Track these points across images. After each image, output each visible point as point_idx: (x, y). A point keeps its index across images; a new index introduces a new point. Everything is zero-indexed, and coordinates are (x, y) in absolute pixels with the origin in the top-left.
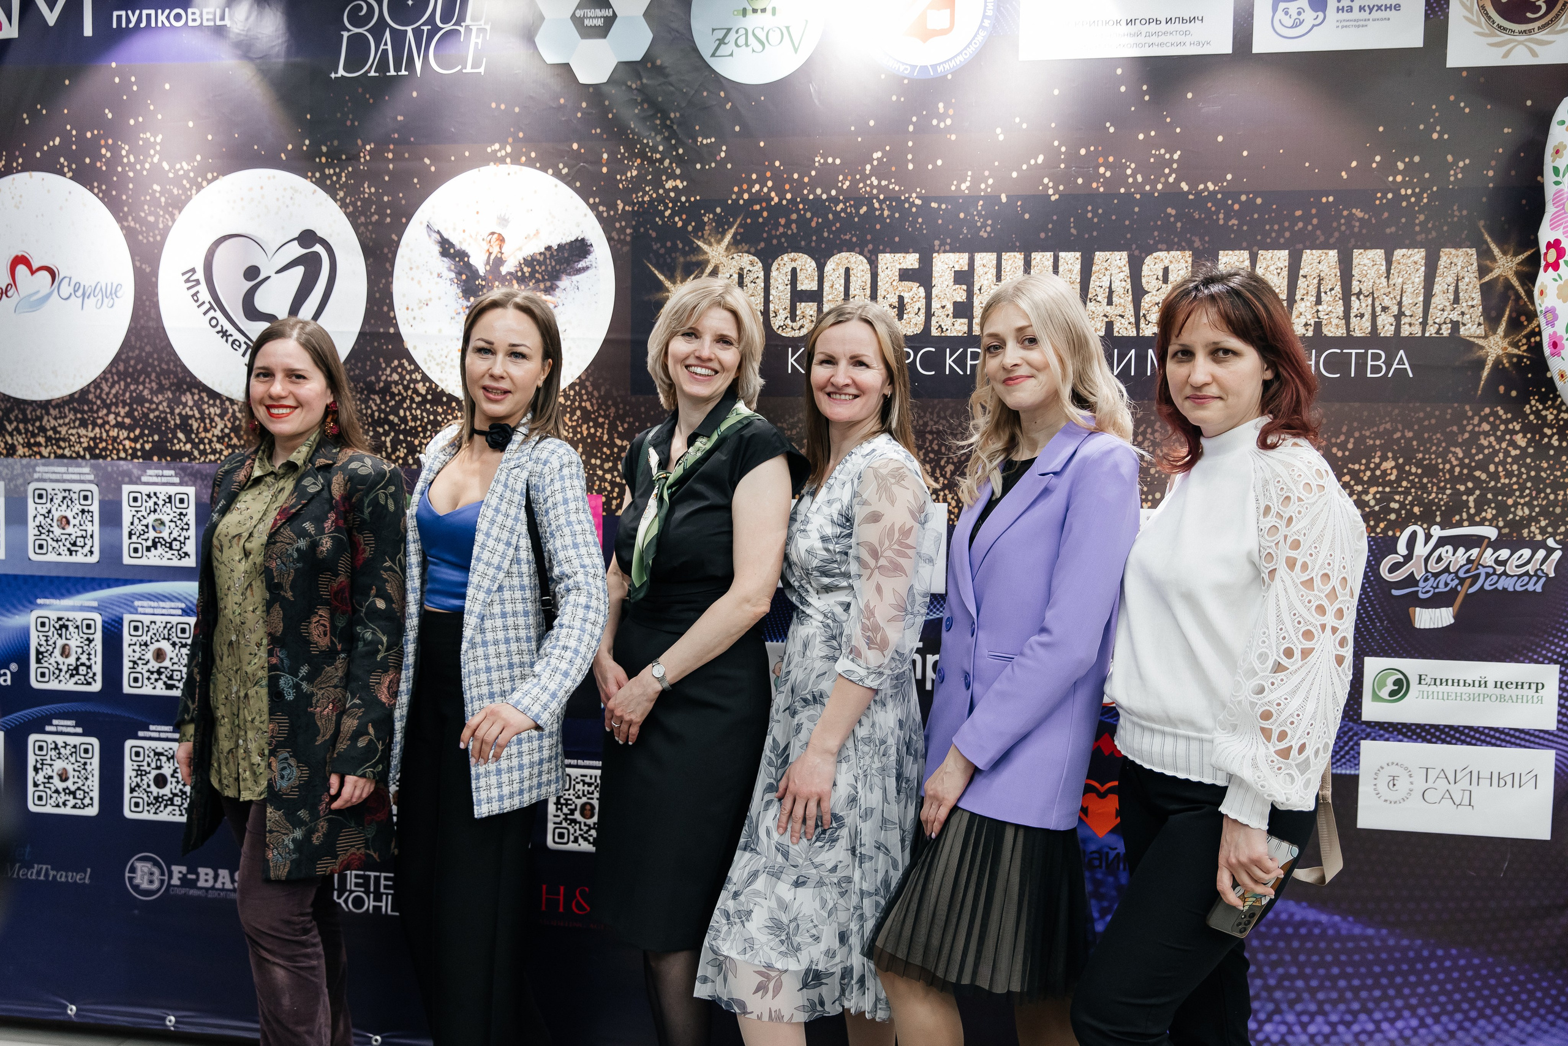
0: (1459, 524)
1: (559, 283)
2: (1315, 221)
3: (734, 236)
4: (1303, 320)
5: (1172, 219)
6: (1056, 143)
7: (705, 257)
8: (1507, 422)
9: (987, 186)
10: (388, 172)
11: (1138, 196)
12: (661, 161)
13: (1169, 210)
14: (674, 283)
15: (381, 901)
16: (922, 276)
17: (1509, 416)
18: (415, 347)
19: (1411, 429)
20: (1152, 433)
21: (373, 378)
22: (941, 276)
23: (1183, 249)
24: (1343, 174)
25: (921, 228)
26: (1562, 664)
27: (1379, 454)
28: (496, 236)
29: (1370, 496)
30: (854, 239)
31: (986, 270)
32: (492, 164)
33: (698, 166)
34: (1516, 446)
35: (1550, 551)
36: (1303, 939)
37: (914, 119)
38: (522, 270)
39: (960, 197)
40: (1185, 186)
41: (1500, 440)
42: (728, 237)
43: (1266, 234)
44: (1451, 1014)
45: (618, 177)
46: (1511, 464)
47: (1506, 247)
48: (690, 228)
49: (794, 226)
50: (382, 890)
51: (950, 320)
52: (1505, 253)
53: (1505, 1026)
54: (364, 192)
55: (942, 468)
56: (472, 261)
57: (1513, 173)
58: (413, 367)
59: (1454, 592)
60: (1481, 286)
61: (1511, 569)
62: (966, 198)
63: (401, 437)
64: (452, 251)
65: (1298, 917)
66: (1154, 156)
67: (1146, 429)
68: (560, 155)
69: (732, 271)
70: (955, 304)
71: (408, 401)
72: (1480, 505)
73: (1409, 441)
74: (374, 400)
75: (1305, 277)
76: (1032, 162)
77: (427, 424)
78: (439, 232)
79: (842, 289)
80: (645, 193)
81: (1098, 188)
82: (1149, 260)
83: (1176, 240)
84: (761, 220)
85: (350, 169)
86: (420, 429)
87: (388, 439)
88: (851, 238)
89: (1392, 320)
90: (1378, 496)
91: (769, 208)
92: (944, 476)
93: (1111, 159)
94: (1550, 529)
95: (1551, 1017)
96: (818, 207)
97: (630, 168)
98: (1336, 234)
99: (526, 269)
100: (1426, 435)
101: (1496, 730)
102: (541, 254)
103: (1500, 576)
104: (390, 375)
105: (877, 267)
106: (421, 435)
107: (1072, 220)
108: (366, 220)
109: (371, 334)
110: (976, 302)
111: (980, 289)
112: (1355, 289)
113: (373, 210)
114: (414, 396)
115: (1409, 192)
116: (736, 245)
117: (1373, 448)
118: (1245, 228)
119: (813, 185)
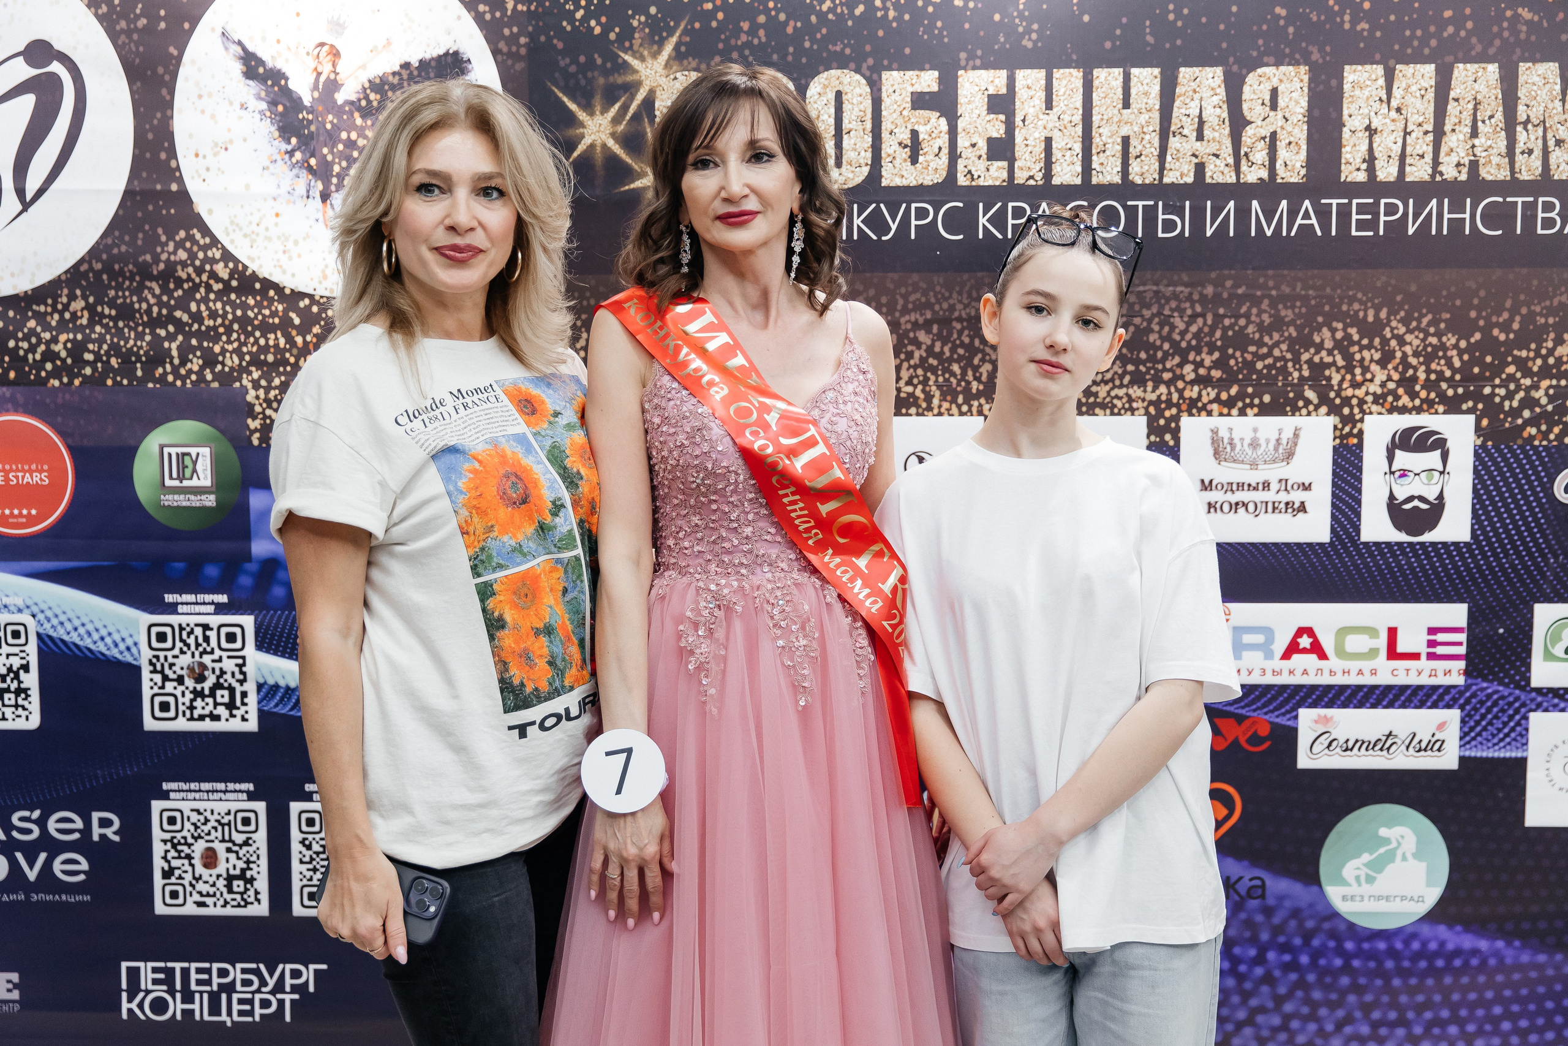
2: (1469, 25)
3: (677, 48)
4: (1454, 159)
5: (1282, 22)
7: (635, 77)
13: (1278, 10)
14: (592, 114)
15: (193, 1002)
16: (943, 102)
18: (210, 212)
21: (148, 257)
22: (969, 102)
23: (1296, 63)
25: (941, 35)
27: (1552, 335)
28: (326, 48)
29: (1541, 392)
30: (848, 51)
31: (1032, 93)
36: (1457, 973)
38: (367, 97)
42: (668, 49)
43: (1406, 43)
48: (612, 36)
49: (762, 32)
50: (193, 987)
51: (983, 164)
55: (976, 369)
58: (208, 240)
63: (194, 342)
64: (261, 70)
65: (1450, 946)
67: (1250, 309)
70: (990, 141)
71: (202, 290)
74: (150, 289)
75: (1457, 100)
77: (232, 322)
78: (240, 43)
79: (832, 121)
82: (1251, 79)
84: (714, 24)
86: (221, 330)
87: (174, 346)
90: (1551, 392)
92: (978, 379)
98: (1497, 42)
99: (372, 96)
102: (394, 74)
104: (175, 253)
105: (880, 90)
106: (224, 338)
107: (1148, 23)
108: (128, 25)
109: (143, 193)
110: (1019, 139)
111: (1024, 121)
112: (1522, 116)
113: (138, 11)
114: (212, 282)
116: (680, 59)
117: (1545, 329)
118: (1378, 34)
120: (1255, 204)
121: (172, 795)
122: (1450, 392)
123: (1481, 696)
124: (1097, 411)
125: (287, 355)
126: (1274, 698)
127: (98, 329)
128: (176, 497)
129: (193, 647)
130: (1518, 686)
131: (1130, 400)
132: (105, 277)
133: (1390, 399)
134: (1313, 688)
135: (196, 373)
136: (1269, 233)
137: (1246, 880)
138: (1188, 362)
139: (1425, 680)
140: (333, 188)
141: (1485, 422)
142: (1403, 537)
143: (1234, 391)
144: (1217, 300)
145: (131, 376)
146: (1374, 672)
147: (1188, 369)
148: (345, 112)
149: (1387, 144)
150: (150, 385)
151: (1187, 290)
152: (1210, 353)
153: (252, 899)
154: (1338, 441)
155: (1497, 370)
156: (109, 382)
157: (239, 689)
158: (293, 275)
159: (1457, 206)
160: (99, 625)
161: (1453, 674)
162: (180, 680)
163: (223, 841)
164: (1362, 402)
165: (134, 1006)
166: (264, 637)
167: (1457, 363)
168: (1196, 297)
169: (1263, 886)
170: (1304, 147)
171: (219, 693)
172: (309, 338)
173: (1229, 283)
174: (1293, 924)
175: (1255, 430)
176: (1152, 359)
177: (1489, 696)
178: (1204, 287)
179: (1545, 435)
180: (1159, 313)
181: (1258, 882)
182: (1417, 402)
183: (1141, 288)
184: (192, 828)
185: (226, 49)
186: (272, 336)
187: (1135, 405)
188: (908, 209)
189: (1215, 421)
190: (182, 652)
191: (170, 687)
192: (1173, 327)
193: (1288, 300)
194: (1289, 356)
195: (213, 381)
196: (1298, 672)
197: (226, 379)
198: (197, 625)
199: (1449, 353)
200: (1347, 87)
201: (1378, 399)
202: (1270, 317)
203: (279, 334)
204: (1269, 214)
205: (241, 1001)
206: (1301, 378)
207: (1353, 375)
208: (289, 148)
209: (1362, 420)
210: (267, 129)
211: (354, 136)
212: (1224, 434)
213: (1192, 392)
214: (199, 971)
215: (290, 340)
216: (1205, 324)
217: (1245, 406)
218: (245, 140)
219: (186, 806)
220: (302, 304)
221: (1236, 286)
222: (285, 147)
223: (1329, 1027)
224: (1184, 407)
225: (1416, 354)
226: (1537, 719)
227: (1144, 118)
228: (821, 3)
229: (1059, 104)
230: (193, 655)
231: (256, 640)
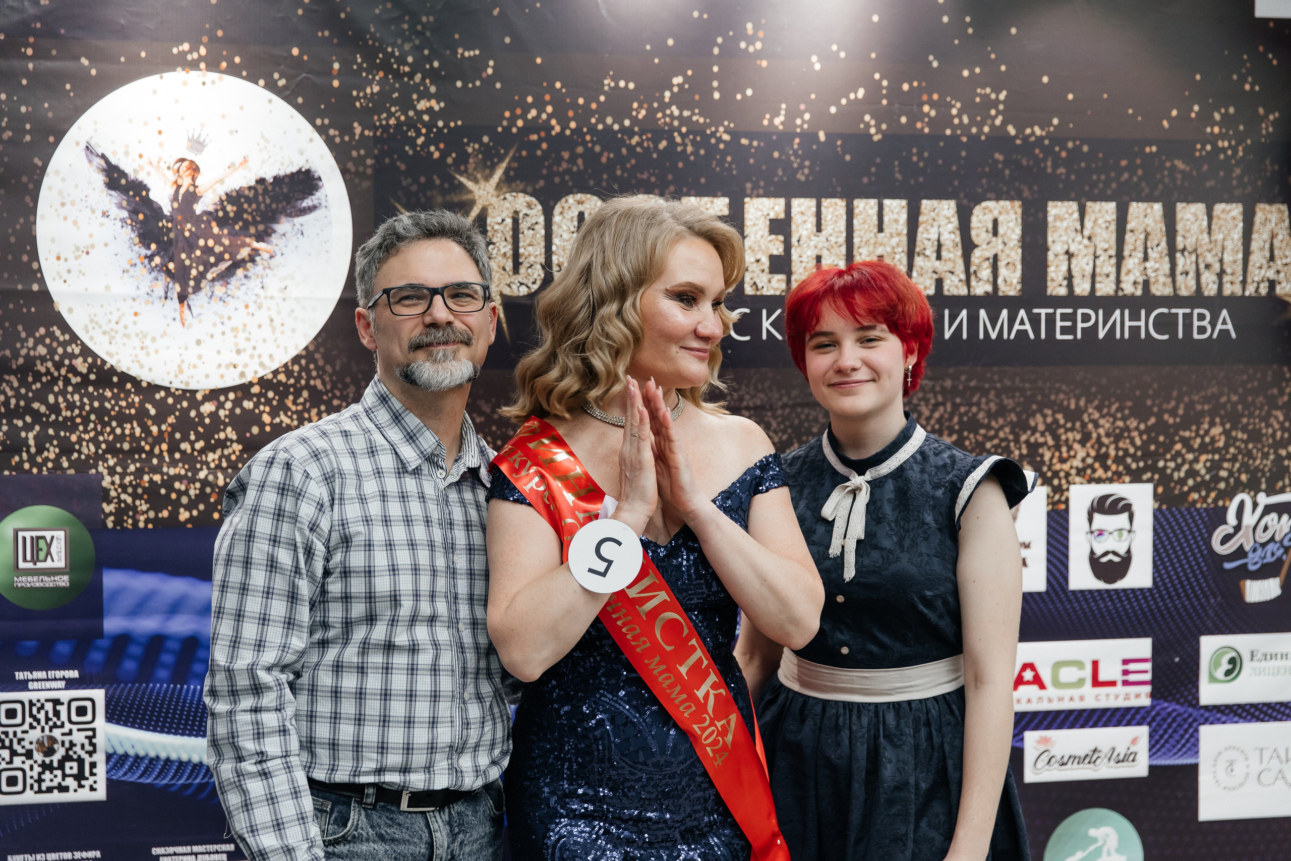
0: (1282, 491)
2: (1140, 172)
3: (506, 172)
4: (1132, 278)
5: (1000, 166)
6: (877, 76)
7: (469, 197)
9: (804, 122)
10: (27, 74)
11: (964, 139)
12: (411, 75)
13: (996, 156)
18: (70, 310)
19: (1236, 393)
20: (987, 403)
22: (754, 225)
23: (1011, 199)
24: (1165, 123)
25: (730, 169)
27: (1207, 419)
28: (186, 164)
29: (1201, 465)
30: (653, 179)
31: (805, 218)
32: (179, 69)
33: (459, 84)
37: (719, 40)
38: (224, 209)
39: (774, 133)
40: (1011, 130)
42: (499, 173)
43: (1094, 185)
45: (355, 93)
48: (450, 160)
49: (580, 161)
51: (765, 277)
56: (153, 196)
58: (67, 337)
59: (1279, 562)
62: (780, 134)
63: (51, 432)
64: (123, 182)
66: (980, 95)
67: (980, 399)
68: (276, 62)
69: (504, 215)
70: (772, 258)
71: (61, 383)
73: (1234, 405)
74: (9, 382)
75: (1132, 231)
76: (852, 96)
77: (89, 413)
78: (103, 157)
80: (391, 115)
81: (923, 128)
82: (977, 211)
83: (1005, 189)
84: (539, 153)
86: (78, 420)
87: (31, 435)
88: (649, 178)
89: (1215, 278)
90: (1208, 464)
91: (549, 138)
93: (935, 97)
96: (608, 138)
97: (370, 83)
98: (1160, 187)
99: (229, 208)
100: (1250, 399)
102: (250, 188)
104: (34, 348)
106: (81, 428)
107: (896, 163)
110: (795, 256)
111: (798, 241)
112: (1180, 246)
114: (70, 375)
115: (1226, 144)
116: (509, 182)
117: (1202, 414)
118: (1073, 177)
119: (602, 112)
120: (982, 312)
122: (1134, 466)
123: (1164, 714)
125: (143, 443)
128: (30, 579)
129: (43, 722)
130: (1191, 705)
133: (1089, 471)
134: (1035, 714)
135: (52, 461)
136: (994, 336)
139: (1121, 703)
140: (190, 290)
141: (1160, 490)
142: (1101, 585)
144: (954, 391)
146: (1082, 698)
148: (203, 222)
149: (1083, 265)
150: (6, 473)
151: (930, 383)
154: (1050, 507)
155: (1168, 447)
157: (88, 760)
158: (150, 370)
159: (1135, 317)
161: (1141, 697)
162: (29, 755)
164: (1068, 475)
166: (115, 709)
168: (938, 389)
170: (1019, 267)
171: (68, 765)
172: (164, 427)
173: (963, 378)
177: (1169, 714)
178: (943, 380)
179: (1204, 499)
182: (1109, 474)
185: (90, 161)
186: (128, 426)
190: (32, 727)
191: (17, 762)
193: (1009, 391)
194: (1011, 437)
195: (69, 468)
196: (1024, 701)
197: (82, 466)
198: (47, 701)
199: (1132, 434)
200: (1050, 219)
201: (1080, 472)
202: (996, 404)
203: (135, 424)
204: (994, 320)
206: (1021, 455)
207: (1061, 453)
208: (149, 253)
209: (1068, 489)
210: (128, 235)
211: (211, 243)
215: (146, 429)
216: (945, 411)
218: (106, 245)
220: (157, 396)
221: (969, 380)
222: (144, 252)
225: (1108, 435)
226: (1205, 731)
227: (894, 241)
228: (631, 138)
229: (828, 228)
230: (43, 730)
231: (107, 712)
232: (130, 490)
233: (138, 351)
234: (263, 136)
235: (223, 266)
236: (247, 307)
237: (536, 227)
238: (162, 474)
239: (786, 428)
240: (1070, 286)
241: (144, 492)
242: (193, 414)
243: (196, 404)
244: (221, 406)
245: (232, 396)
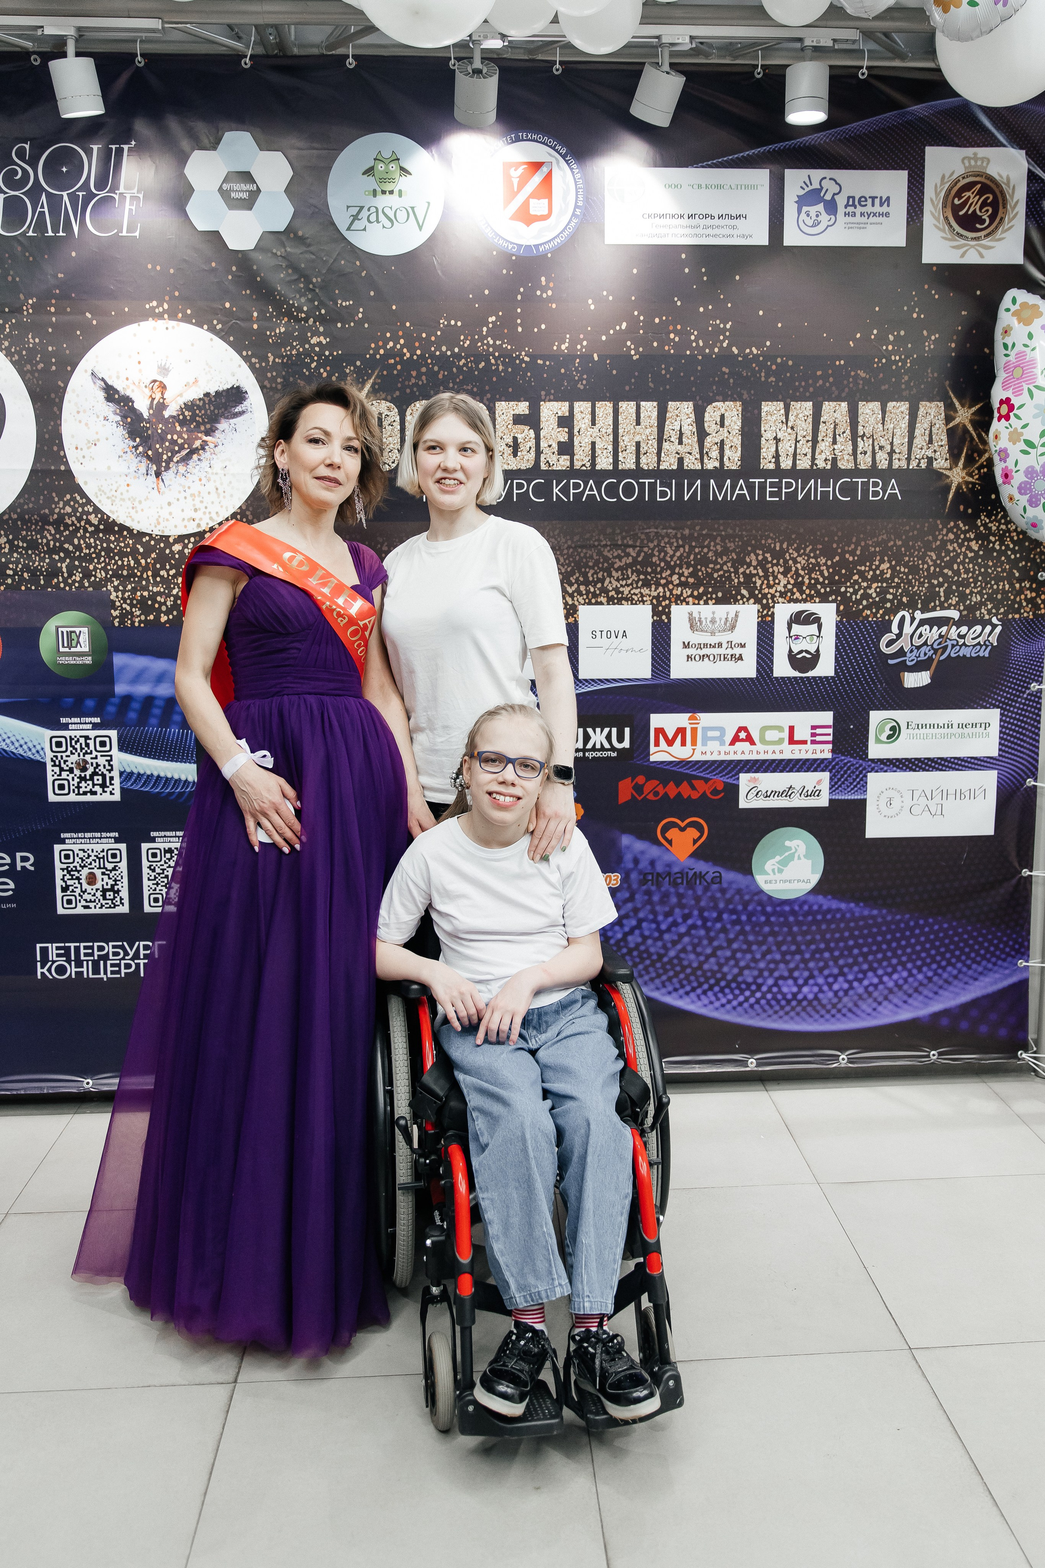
0: (934, 609)
1: (218, 426)
2: (831, 379)
3: (373, 386)
4: (823, 456)
5: (726, 376)
6: (636, 313)
8: (965, 532)
9: (582, 347)
10: (52, 325)
11: (700, 358)
12: (306, 320)
13: (724, 369)
15: (82, 967)
16: (532, 420)
17: (967, 527)
18: (86, 483)
19: (900, 539)
20: (715, 546)
22: (547, 421)
23: (734, 400)
24: (851, 343)
25: (530, 381)
26: (1002, 708)
27: (878, 558)
28: (157, 383)
29: (873, 590)
31: (583, 416)
32: (150, 319)
33: (339, 325)
34: (971, 550)
35: (994, 626)
36: (829, 922)
37: (522, 290)
38: (183, 414)
39: (562, 356)
40: (735, 350)
41: (961, 546)
42: (368, 387)
43: (796, 389)
44: (929, 965)
45: (268, 333)
46: (968, 564)
47: (963, 401)
49: (424, 378)
50: (82, 958)
51: (555, 457)
52: (963, 406)
53: (965, 969)
54: (29, 343)
56: (136, 406)
57: (968, 345)
58: (84, 500)
59: (930, 659)
60: (947, 430)
61: (969, 641)
62: (566, 356)
63: (77, 563)
64: (117, 396)
65: (825, 907)
66: (712, 325)
67: (710, 542)
68: (215, 312)
70: (559, 443)
71: (81, 531)
72: (948, 594)
73: (899, 548)
74: (48, 531)
75: (824, 423)
76: (618, 328)
77: (100, 551)
78: (103, 380)
80: (293, 347)
81: (669, 350)
82: (709, 409)
84: (395, 372)
85: (14, 321)
86: (94, 555)
87: (64, 565)
89: (886, 456)
90: (879, 590)
91: (402, 362)
93: (679, 327)
94: (994, 611)
95: (994, 960)
96: (443, 361)
97: (279, 326)
98: (847, 390)
99: (187, 413)
100: (911, 543)
101: (959, 759)
102: (200, 399)
103: (961, 646)
104: (64, 508)
105: (495, 413)
106: (96, 560)
107: (650, 375)
108: (32, 368)
109: (42, 471)
110: (576, 443)
111: (579, 432)
112: (861, 433)
113: (38, 359)
114: (87, 526)
115: (897, 358)
116: (375, 392)
117: (874, 554)
118: (781, 384)
119: (439, 343)
120: (712, 481)
121: (67, 841)
122: (822, 591)
123: (841, 764)
124: (623, 602)
125: (136, 571)
126: (726, 768)
127: (15, 555)
128: (67, 658)
129: (79, 750)
130: (861, 758)
131: (642, 596)
132: (19, 523)
133: (789, 594)
134: (747, 762)
135: (78, 582)
136: (720, 499)
137: (711, 873)
138: (675, 573)
139: (810, 756)
140: (163, 469)
141: (842, 608)
142: (797, 674)
143: (701, 590)
144: (691, 537)
145: (37, 584)
146: (781, 752)
147: (675, 577)
148: (170, 423)
149: (786, 447)
150: (49, 590)
151: (674, 532)
152: (688, 568)
153: (118, 903)
154: (760, 619)
155: (848, 577)
156: (23, 588)
157: (108, 775)
158: (139, 522)
159: (825, 484)
160: (19, 738)
161: (825, 752)
162: (71, 770)
163: (100, 868)
164: (773, 596)
165: (45, 970)
166: (124, 744)
167: (826, 574)
168: (679, 535)
169: (720, 876)
170: (740, 449)
171: (96, 778)
172: (149, 560)
173: (697, 528)
174: (737, 897)
175: (713, 613)
176: (654, 572)
177: (845, 764)
178: (683, 529)
179: (875, 615)
180: (658, 545)
181: (718, 874)
182: (804, 596)
183: (648, 531)
184: (80, 861)
185: (95, 383)
186: (126, 559)
187: (645, 599)
188: (512, 483)
189: (691, 608)
190: (72, 753)
191: (64, 775)
192: (666, 553)
193: (732, 537)
194: (732, 570)
195: (89, 587)
196: (739, 753)
197: (97, 585)
198: (81, 737)
199: (822, 568)
200: (763, 414)
201: (783, 595)
202: (722, 547)
203: (130, 558)
204: (721, 487)
205: (112, 965)
206: (739, 582)
207: (768, 581)
208: (135, 444)
209: (773, 607)
210: (121, 432)
211: (175, 437)
212: (696, 615)
213: (678, 591)
214: (85, 948)
215: (137, 562)
216: (684, 551)
217: (708, 599)
219: (76, 848)
220: (144, 540)
221: (702, 529)
222: (132, 443)
223: (758, 956)
224: (673, 600)
225: (803, 569)
226: (872, 777)
227: (648, 431)
228: (459, 361)
229: (600, 422)
230: (79, 755)
231: (119, 745)
232: (128, 601)
233: (130, 510)
234: (207, 364)
235: (184, 453)
236: (200, 480)
237: (394, 424)
238: (149, 591)
239: (570, 562)
240: (777, 463)
241: (137, 603)
242: (167, 551)
243: (169, 545)
244: (185, 546)
245: (192, 539)
